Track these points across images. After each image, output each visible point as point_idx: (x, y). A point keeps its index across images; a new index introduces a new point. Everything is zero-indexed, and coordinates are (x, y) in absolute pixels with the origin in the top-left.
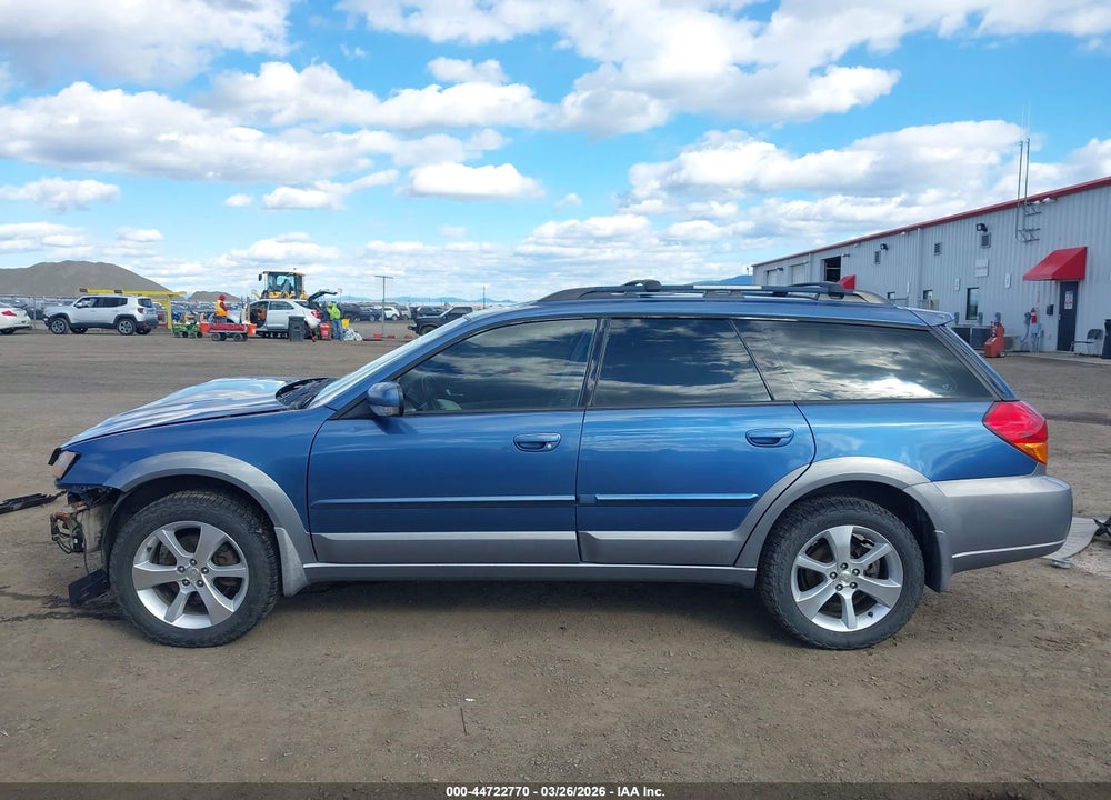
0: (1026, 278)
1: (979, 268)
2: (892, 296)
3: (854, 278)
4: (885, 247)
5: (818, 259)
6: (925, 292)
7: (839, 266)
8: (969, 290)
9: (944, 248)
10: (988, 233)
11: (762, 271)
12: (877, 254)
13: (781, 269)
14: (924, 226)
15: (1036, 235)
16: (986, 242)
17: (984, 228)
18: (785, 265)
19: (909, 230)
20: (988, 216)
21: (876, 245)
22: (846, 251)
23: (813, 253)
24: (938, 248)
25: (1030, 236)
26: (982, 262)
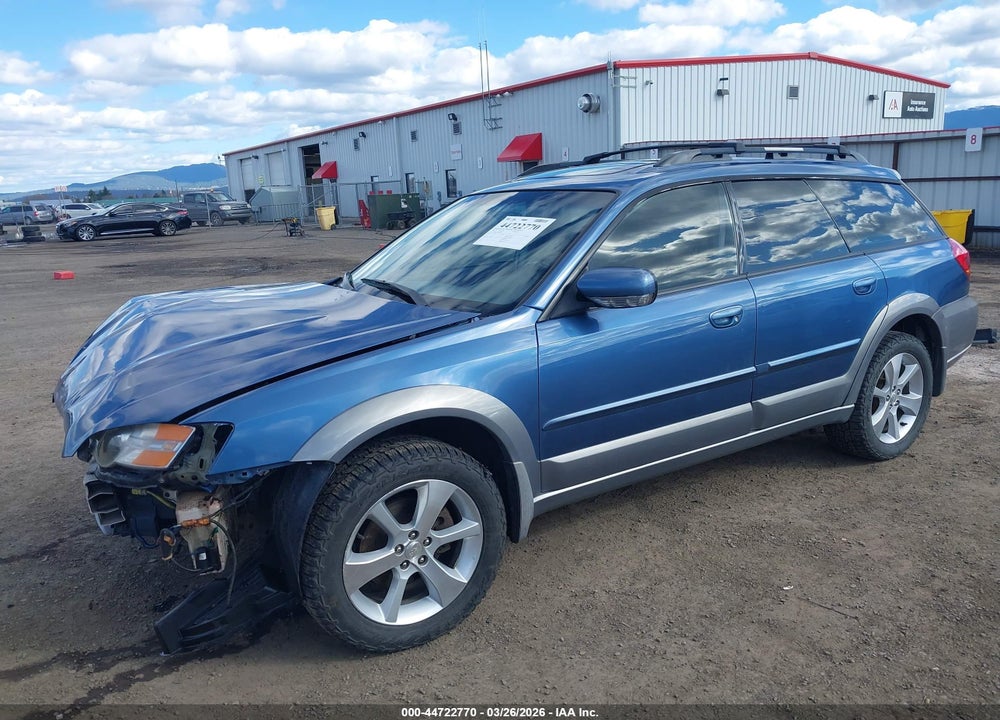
0: (499, 160)
1: (454, 153)
2: (376, 180)
3: (334, 165)
4: (364, 135)
5: (295, 148)
6: (407, 175)
7: (318, 152)
8: (447, 171)
9: (418, 135)
10: (458, 121)
11: (234, 160)
12: (356, 142)
13: (257, 157)
14: (399, 116)
15: (499, 123)
16: (457, 129)
17: (455, 118)
18: (260, 153)
19: (385, 119)
20: (456, 107)
21: (355, 133)
22: (323, 138)
23: (288, 141)
24: (414, 136)
25: (495, 124)
26: (455, 147)
